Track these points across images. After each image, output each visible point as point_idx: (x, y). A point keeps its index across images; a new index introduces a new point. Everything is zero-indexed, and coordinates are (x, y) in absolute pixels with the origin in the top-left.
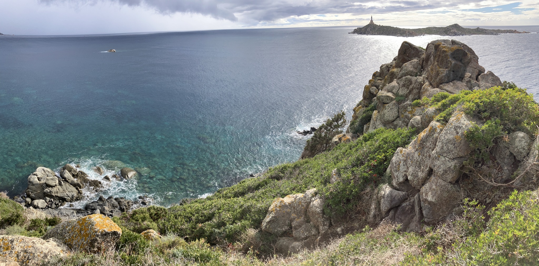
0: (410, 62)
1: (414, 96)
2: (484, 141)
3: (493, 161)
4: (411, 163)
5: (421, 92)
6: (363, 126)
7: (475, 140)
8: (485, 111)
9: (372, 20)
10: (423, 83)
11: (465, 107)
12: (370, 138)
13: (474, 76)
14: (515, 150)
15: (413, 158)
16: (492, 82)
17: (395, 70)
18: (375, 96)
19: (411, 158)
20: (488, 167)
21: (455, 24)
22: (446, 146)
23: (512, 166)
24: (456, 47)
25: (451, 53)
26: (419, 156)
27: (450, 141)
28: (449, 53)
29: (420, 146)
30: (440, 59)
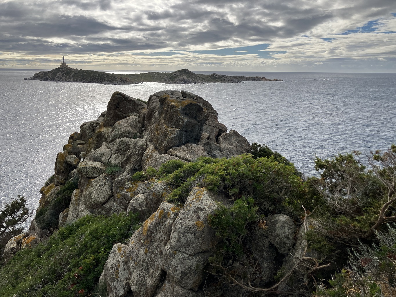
0: (125, 119)
1: (133, 165)
2: (235, 227)
3: (247, 255)
4: (134, 265)
5: (143, 160)
6: (57, 216)
7: (223, 227)
8: (233, 186)
9: (64, 62)
10: (145, 146)
11: (206, 181)
12: (70, 233)
13: (214, 137)
14: (277, 240)
15: (137, 257)
16: (237, 144)
17: (104, 130)
18: (75, 167)
19: (134, 258)
20: (241, 264)
21: (184, 69)
22: (183, 236)
23: (274, 262)
24: (188, 101)
25: (182, 108)
26: (146, 254)
27: (189, 229)
28: (180, 108)
29: (146, 239)
30: (168, 116)
